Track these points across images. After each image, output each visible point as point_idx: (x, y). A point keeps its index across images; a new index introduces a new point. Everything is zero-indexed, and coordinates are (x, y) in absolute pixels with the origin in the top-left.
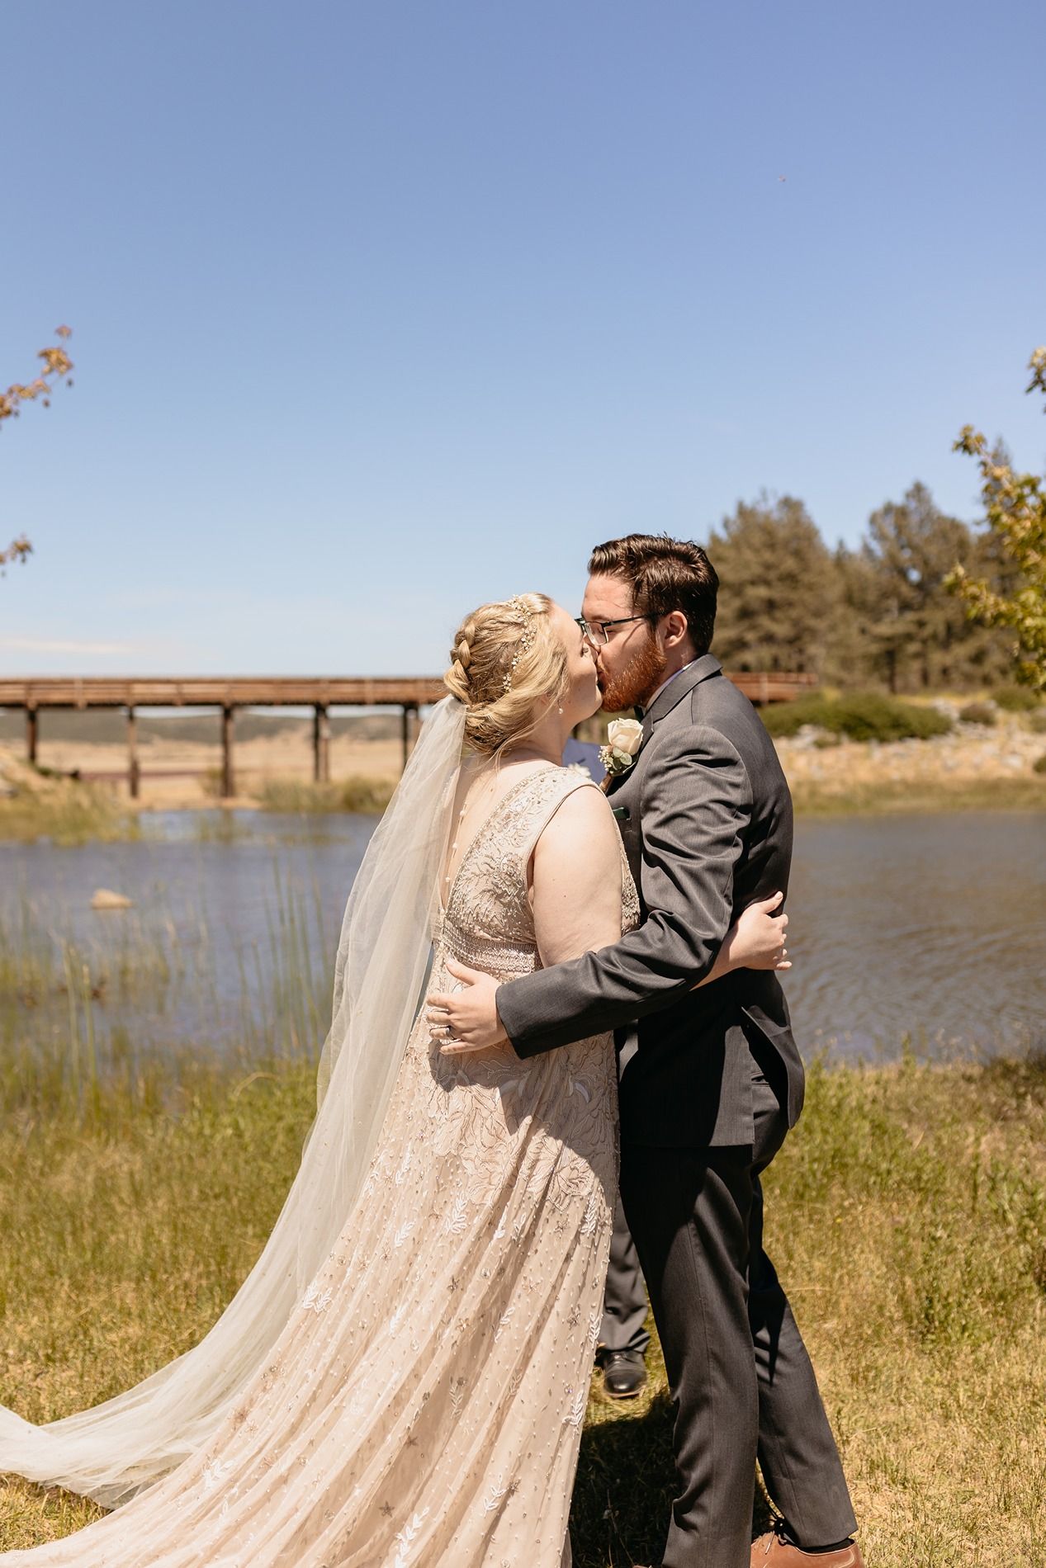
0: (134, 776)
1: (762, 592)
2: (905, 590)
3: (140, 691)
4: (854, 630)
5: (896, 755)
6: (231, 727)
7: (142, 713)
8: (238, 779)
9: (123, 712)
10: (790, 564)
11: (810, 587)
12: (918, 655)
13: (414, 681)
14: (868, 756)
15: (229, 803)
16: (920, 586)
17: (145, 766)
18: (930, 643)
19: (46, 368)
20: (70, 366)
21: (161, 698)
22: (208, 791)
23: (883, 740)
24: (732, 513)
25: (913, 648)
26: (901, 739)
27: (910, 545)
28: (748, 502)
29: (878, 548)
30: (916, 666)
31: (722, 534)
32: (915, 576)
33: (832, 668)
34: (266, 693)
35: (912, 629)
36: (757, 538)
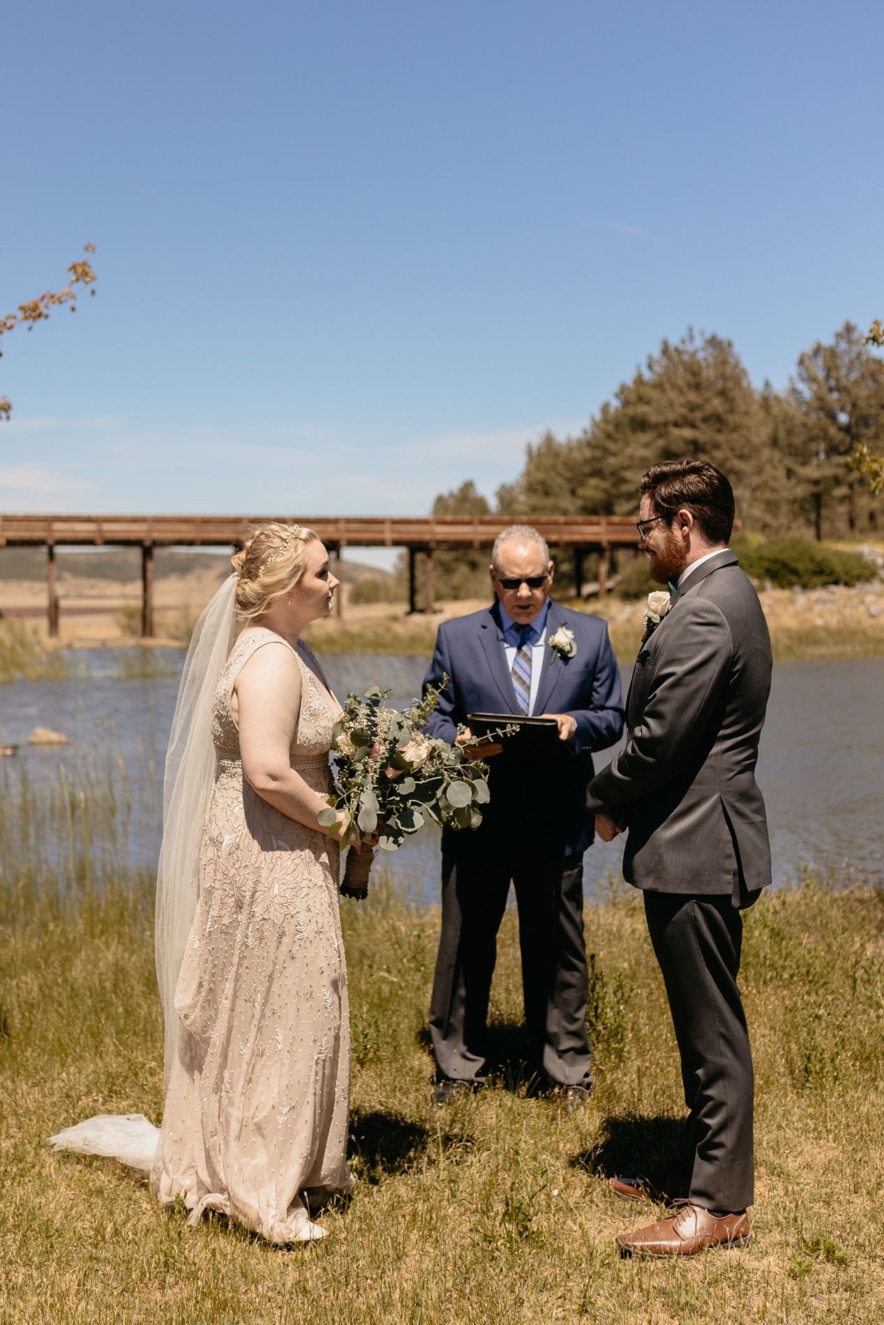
0: (54, 612)
1: (687, 433)
2: (833, 431)
3: (61, 529)
4: (781, 473)
5: (817, 601)
6: (151, 566)
7: (60, 550)
8: (157, 618)
9: (44, 550)
10: (717, 404)
11: (736, 428)
12: (842, 500)
13: (336, 521)
14: (792, 602)
15: (148, 642)
16: (846, 429)
17: (64, 603)
18: (857, 488)
19: (74, 278)
20: (94, 279)
21: (81, 536)
22: (128, 629)
23: (805, 587)
24: (656, 353)
25: (841, 491)
26: (825, 585)
27: (839, 389)
28: (674, 342)
29: (806, 391)
30: (842, 509)
31: (647, 375)
32: (843, 418)
33: (757, 512)
34: (187, 532)
35: (841, 472)
36: (682, 377)
